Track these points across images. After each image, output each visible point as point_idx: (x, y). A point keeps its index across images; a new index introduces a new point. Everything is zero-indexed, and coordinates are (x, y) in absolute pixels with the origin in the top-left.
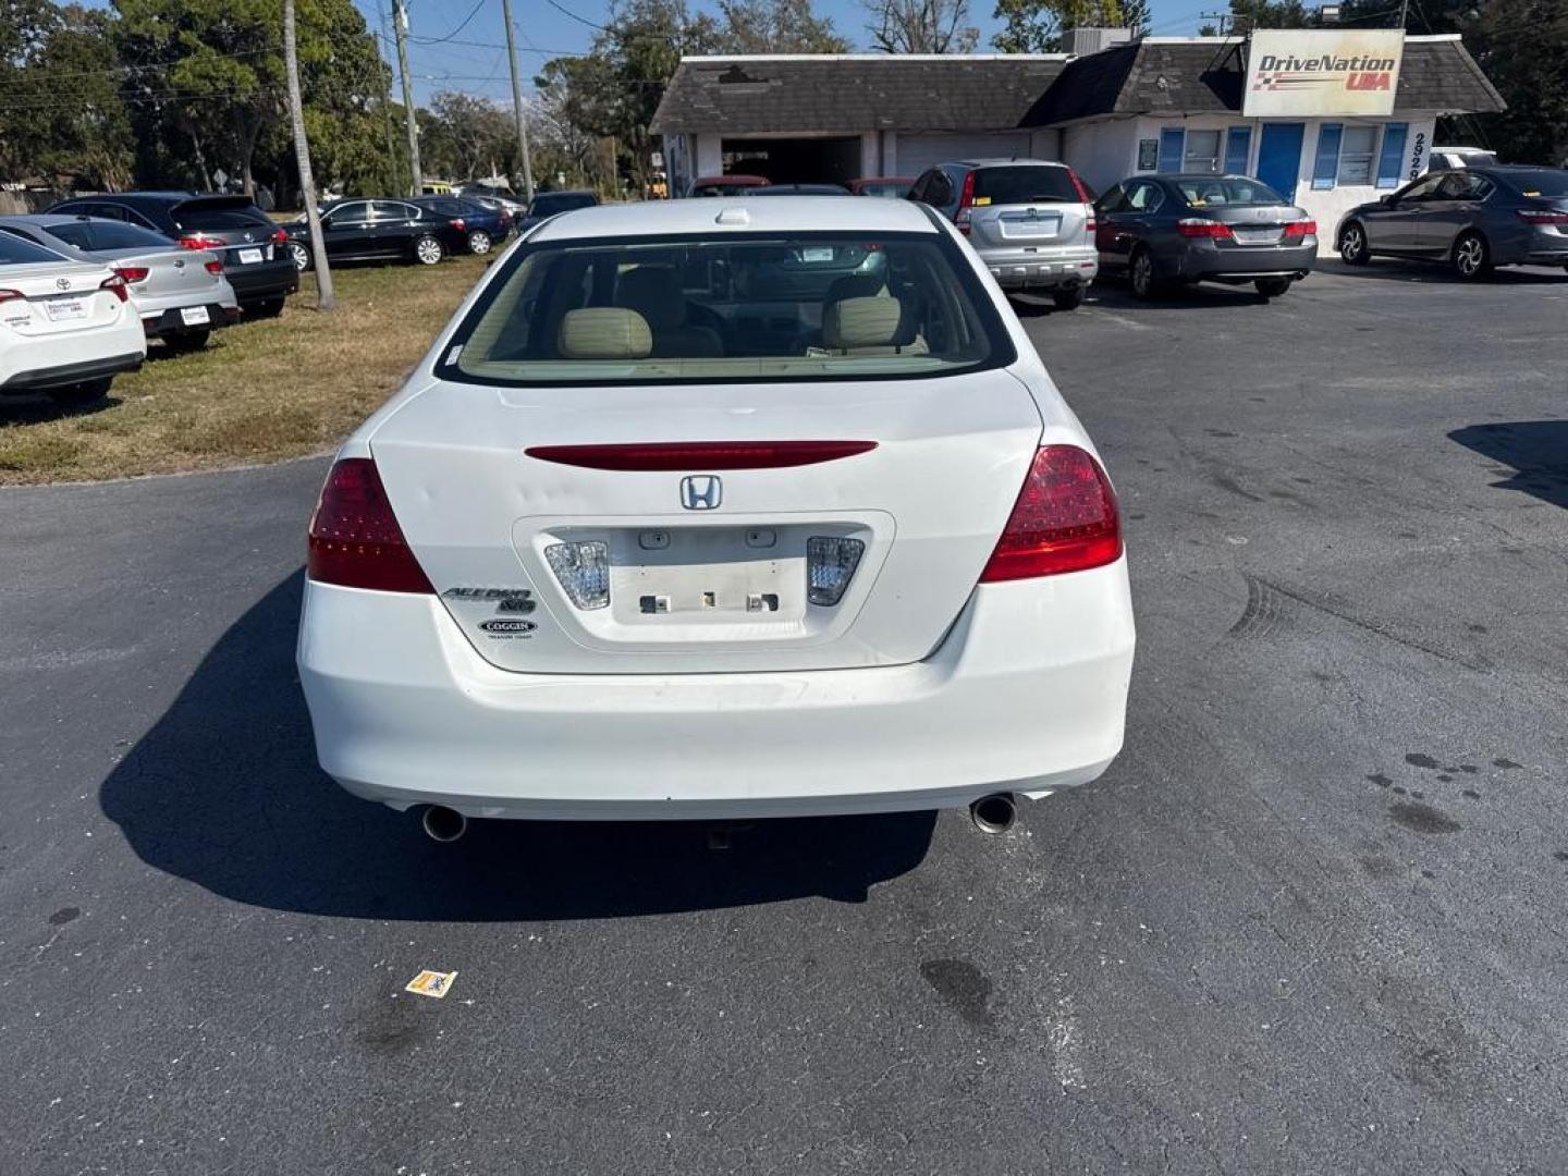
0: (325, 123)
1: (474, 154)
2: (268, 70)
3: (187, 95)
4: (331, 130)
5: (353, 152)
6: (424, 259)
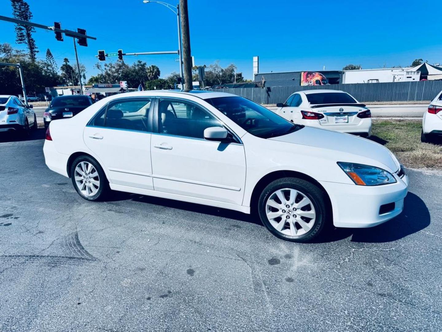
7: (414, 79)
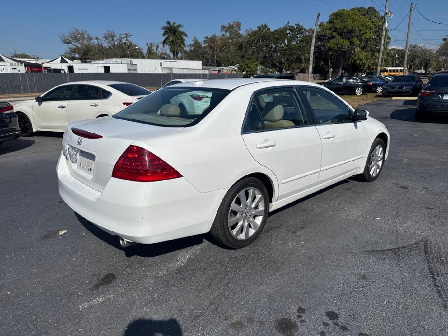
0: (366, 55)
1: (415, 63)
2: (353, 42)
3: (330, 49)
4: (367, 57)
5: (372, 63)
6: (357, 93)
7: (19, 71)
